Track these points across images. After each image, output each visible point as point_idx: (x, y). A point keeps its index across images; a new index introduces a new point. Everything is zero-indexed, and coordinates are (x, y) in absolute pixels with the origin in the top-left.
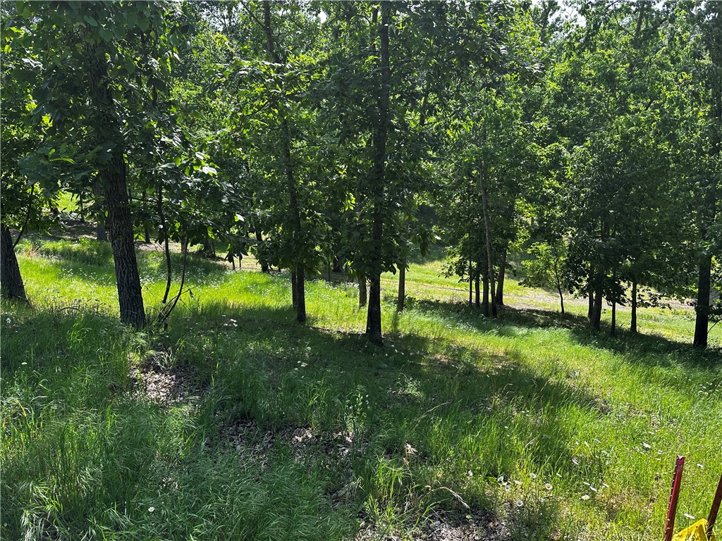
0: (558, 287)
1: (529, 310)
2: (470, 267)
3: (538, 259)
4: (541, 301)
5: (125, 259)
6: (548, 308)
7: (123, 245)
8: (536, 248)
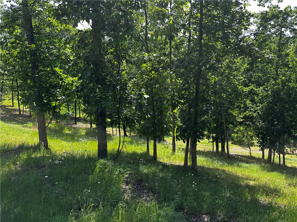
0: (248, 145)
1: (236, 155)
2: (213, 136)
3: (239, 133)
4: (240, 151)
5: (103, 133)
6: (244, 154)
7: (102, 127)
8: (239, 129)
